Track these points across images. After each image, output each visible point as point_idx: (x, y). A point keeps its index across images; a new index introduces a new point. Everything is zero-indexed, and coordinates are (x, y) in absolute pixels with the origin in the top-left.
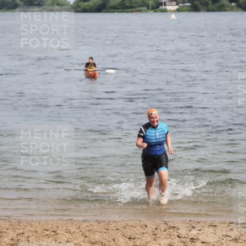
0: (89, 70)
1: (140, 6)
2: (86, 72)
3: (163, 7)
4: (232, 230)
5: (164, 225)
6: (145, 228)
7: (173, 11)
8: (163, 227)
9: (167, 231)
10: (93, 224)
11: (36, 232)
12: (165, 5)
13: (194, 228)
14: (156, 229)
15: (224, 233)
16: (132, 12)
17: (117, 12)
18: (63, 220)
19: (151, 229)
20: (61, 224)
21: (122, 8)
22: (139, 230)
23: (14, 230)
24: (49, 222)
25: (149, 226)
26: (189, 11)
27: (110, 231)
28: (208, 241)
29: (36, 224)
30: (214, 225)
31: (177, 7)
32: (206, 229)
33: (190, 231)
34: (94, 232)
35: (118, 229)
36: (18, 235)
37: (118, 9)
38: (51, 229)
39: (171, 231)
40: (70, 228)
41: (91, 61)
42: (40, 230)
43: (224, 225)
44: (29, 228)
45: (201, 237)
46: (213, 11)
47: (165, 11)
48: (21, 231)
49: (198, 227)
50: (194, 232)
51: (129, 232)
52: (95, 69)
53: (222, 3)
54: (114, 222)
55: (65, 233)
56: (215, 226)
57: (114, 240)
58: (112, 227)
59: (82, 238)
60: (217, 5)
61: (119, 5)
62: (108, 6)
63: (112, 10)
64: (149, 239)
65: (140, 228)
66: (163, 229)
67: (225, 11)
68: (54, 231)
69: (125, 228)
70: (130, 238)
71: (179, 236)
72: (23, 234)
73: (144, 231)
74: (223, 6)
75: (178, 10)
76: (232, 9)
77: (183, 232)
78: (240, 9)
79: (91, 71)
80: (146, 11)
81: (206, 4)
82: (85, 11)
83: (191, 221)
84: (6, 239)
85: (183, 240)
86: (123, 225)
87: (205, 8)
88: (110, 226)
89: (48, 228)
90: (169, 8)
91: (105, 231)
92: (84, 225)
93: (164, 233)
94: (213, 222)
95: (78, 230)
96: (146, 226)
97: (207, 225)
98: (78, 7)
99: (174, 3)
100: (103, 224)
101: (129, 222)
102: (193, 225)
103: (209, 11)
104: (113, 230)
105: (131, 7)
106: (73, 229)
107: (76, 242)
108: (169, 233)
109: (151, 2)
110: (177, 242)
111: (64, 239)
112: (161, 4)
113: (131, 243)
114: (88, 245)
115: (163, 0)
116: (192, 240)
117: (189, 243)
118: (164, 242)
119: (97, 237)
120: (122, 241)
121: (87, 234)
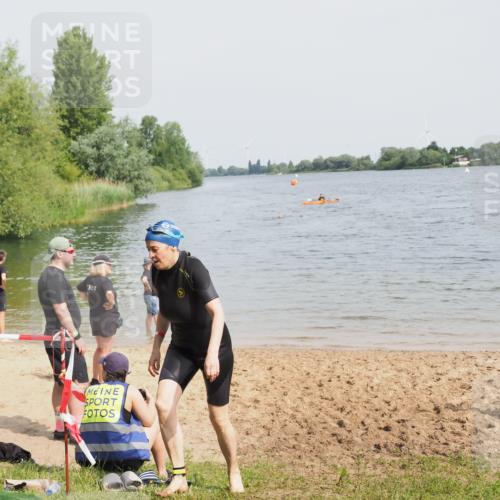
1: (435, 163)
3: (456, 163)
6: (446, 358)
8: (462, 357)
9: (466, 361)
11: (349, 360)
12: (458, 161)
13: (490, 357)
14: (456, 358)
16: (428, 168)
17: (415, 169)
19: (450, 359)
21: (419, 165)
22: (440, 359)
23: (330, 359)
26: (479, 165)
31: (468, 162)
33: (486, 360)
34: (400, 361)
36: (334, 363)
37: (415, 166)
38: (362, 359)
39: (469, 360)
44: (343, 357)
45: (497, 366)
47: (457, 166)
48: (336, 360)
49: (493, 357)
50: (490, 362)
51: (431, 361)
55: (374, 362)
57: (418, 368)
58: (416, 356)
59: (390, 366)
61: (417, 162)
62: (407, 163)
63: (411, 167)
64: (449, 367)
68: (365, 360)
69: (427, 357)
70: (432, 367)
71: (476, 365)
72: (338, 362)
73: (445, 361)
75: (470, 165)
77: (480, 361)
80: (441, 167)
82: (387, 169)
84: (323, 367)
85: (480, 368)
87: (494, 162)
89: (359, 358)
90: (461, 163)
92: (390, 355)
93: (463, 362)
98: (381, 165)
99: (466, 159)
102: (489, 355)
103: (497, 164)
105: (428, 164)
106: (381, 358)
107: (384, 369)
109: (444, 159)
110: (474, 370)
111: (373, 367)
112: (454, 160)
113: (433, 371)
114: (395, 372)
115: (456, 157)
116: (489, 368)
117: (486, 371)
118: (464, 370)
119: (402, 365)
120: (425, 369)
121: (394, 363)
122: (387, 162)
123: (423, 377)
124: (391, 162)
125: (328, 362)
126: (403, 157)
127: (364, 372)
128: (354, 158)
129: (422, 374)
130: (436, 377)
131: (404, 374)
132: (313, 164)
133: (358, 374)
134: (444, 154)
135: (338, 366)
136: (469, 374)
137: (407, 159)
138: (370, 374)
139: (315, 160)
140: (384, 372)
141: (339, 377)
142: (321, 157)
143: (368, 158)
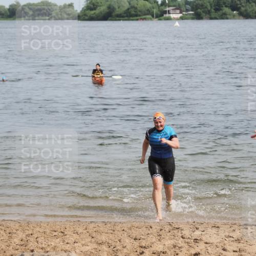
0: (96, 76)
1: (145, 15)
2: (93, 78)
3: (167, 15)
4: (234, 230)
5: (169, 226)
6: (150, 229)
7: (177, 19)
8: (167, 228)
9: (172, 232)
10: (100, 225)
11: (45, 233)
12: (169, 13)
13: (197, 229)
14: (161, 230)
15: (227, 234)
16: (137, 20)
17: (123, 20)
18: (70, 222)
19: (155, 230)
20: (68, 226)
21: (127, 16)
22: (144, 231)
23: (24, 231)
24: (58, 223)
25: (154, 227)
26: (193, 19)
27: (116, 232)
28: (211, 241)
29: (45, 225)
30: (216, 226)
31: (180, 15)
32: (209, 230)
33: (193, 232)
34: (101, 233)
35: (124, 230)
36: (28, 235)
37: (123, 17)
38: (59, 230)
39: (176, 231)
40: (77, 229)
41: (98, 68)
42: (48, 231)
43: (227, 226)
44: (38, 229)
45: (204, 238)
46: (216, 18)
47: (169, 19)
48: (30, 232)
49: (201, 228)
51: (135, 233)
52: (102, 75)
53: (224, 11)
54: (120, 223)
55: (72, 234)
56: (218, 227)
57: (120, 241)
58: (118, 228)
59: (90, 239)
60: (220, 13)
61: (125, 13)
62: (114, 14)
63: (118, 18)
64: (154, 240)
65: (145, 229)
66: (167, 230)
67: (227, 19)
68: (62, 232)
69: (130, 229)
70: (135, 239)
71: (183, 237)
72: (32, 234)
73: (149, 233)
74: (225, 14)
75: (182, 18)
76: (234, 17)
77: (187, 233)
78: (241, 17)
79: (98, 77)
80: (151, 19)
81: (209, 12)
82: (92, 19)
83: (194, 222)
84: (15, 240)
85: (187, 240)
86: (129, 226)
87: (208, 16)
88: (116, 227)
89: (56, 230)
90: (172, 16)
91: (112, 232)
93: (169, 234)
94: (216, 223)
95: (85, 231)
96: (151, 227)
97: (210, 226)
98: (85, 15)
99: (178, 11)
100: (109, 225)
101: (134, 223)
102: (197, 226)
103: (211, 19)
104: (119, 231)
105: (136, 16)
106: (80, 230)
107: (83, 242)
108: (173, 234)
109: (155, 11)
110: (181, 242)
111: (72, 240)
112: (165, 12)
113: (136, 244)
114: (95, 246)
115: (167, 9)
116: (196, 240)
117: (193, 244)
118: (169, 243)
119: (104, 238)
120: (128, 242)
121: (94, 235)
122: (93, 12)
123: (125, 251)
124: (97, 11)
125: (21, 235)
126: (109, 7)
127: (61, 245)
128: (56, 5)
129: (124, 247)
130: (139, 250)
131: (104, 247)
132: (9, 9)
133: (54, 248)
134: (155, 5)
135: (32, 239)
136: (175, 246)
137: (114, 9)
138: (67, 247)
139: (10, 6)
140: (83, 245)
141: (32, 251)
142: (18, 3)
143: (71, 5)
